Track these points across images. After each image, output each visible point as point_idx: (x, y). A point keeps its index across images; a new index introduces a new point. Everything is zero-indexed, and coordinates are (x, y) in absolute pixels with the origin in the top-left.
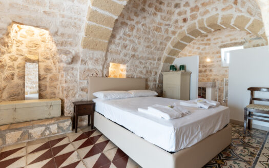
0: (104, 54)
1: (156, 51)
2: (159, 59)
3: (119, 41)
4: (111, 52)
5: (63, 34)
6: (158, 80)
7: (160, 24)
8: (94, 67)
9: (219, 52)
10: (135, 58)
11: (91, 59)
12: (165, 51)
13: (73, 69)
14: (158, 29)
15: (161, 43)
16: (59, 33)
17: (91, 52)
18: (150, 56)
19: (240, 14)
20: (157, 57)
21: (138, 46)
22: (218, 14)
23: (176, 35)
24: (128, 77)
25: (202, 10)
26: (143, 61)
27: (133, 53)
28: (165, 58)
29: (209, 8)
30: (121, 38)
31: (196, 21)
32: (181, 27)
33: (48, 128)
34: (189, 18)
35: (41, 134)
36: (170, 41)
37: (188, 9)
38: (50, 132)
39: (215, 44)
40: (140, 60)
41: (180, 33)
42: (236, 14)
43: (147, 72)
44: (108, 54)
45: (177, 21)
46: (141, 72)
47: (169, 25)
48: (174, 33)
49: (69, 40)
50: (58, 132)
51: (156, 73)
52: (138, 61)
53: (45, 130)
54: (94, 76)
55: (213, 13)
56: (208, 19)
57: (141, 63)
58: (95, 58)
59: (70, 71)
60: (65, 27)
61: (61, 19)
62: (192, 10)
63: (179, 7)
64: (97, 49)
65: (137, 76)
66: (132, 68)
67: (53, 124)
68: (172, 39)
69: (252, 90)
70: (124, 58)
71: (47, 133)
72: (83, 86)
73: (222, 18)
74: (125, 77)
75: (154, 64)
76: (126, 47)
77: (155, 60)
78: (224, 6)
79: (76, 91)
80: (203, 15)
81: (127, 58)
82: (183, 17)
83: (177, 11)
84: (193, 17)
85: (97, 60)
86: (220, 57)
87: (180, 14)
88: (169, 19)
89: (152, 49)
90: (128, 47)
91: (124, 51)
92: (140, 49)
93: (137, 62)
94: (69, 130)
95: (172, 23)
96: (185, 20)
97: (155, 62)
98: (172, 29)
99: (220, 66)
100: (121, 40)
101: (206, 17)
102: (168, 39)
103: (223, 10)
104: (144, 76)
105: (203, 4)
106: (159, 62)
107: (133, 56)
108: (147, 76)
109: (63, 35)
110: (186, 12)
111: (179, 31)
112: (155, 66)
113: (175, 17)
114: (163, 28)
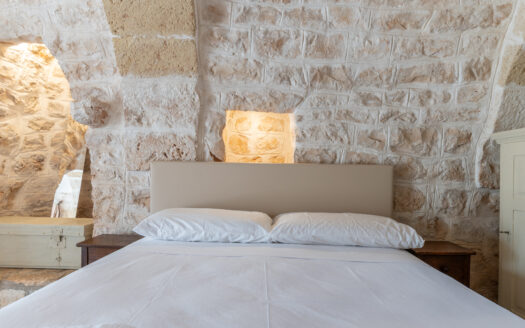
0: (191, 82)
1: (450, 35)
2: (477, 71)
3: (243, 28)
4: (221, 74)
5: (74, 44)
6: (477, 171)
8: (166, 130)
10: (332, 84)
11: (155, 104)
13: (109, 139)
16: (64, 45)
17: (148, 81)
18: (420, 64)
20: (458, 64)
21: (339, 28)
24: (303, 159)
26: (379, 93)
27: (320, 63)
28: (512, 60)
30: (247, 12)
40: (364, 89)
43: (405, 135)
44: (212, 80)
46: (373, 138)
49: (94, 57)
51: (464, 139)
52: (352, 95)
54: (170, 157)
57: (365, 99)
58: (165, 102)
59: (103, 145)
65: (348, 154)
66: (324, 126)
70: (282, 88)
72: (138, 188)
74: (290, 160)
75: (446, 98)
76: (279, 44)
77: (451, 79)
79: (117, 202)
81: (295, 87)
85: (173, 107)
89: (425, 29)
90: (289, 45)
91: (276, 62)
92: (352, 43)
93: (347, 100)
97: (454, 89)
100: (253, 21)
104: (390, 155)
106: (478, 85)
107: (322, 75)
108: (407, 155)
109: (73, 46)
112: (454, 104)
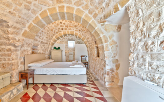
2: (49, 44)
6: (48, 54)
7: (53, 28)
8: (27, 49)
9: (67, 42)
12: (52, 40)
13: (17, 50)
14: (52, 30)
15: (51, 36)
17: (28, 39)
18: (47, 42)
19: (80, 34)
21: (44, 37)
22: (74, 31)
23: (58, 34)
25: (69, 28)
26: (44, 45)
27: (42, 40)
28: (52, 43)
29: (72, 28)
31: (67, 31)
32: (60, 31)
33: (12, 93)
34: (64, 29)
35: (9, 98)
36: (55, 36)
37: (64, 26)
38: (13, 94)
39: (66, 38)
41: (59, 34)
42: (79, 34)
43: (45, 50)
45: (59, 29)
46: (43, 50)
47: (56, 29)
48: (57, 33)
49: (17, 31)
50: (17, 93)
52: (42, 45)
53: (11, 95)
55: (73, 30)
56: (71, 32)
58: (28, 43)
59: (15, 52)
60: (18, 23)
61: (18, 18)
62: (66, 26)
63: (61, 23)
64: (31, 38)
65: (42, 52)
67: (15, 88)
68: (56, 35)
69: (82, 56)
71: (12, 95)
72: (21, 61)
73: (75, 33)
76: (40, 37)
78: (76, 30)
80: (69, 30)
82: (62, 28)
83: (60, 25)
84: (66, 29)
85: (29, 45)
86: (67, 44)
87: (61, 26)
88: (57, 27)
91: (39, 39)
92: (44, 39)
94: (22, 90)
95: (57, 28)
96: (62, 29)
98: (57, 31)
99: (67, 47)
100: (40, 34)
101: (70, 31)
102: (54, 35)
103: (76, 31)
104: (44, 52)
105: (70, 26)
107: (41, 42)
110: (63, 26)
111: (59, 33)
112: (48, 47)
113: (59, 27)
114: (54, 30)
